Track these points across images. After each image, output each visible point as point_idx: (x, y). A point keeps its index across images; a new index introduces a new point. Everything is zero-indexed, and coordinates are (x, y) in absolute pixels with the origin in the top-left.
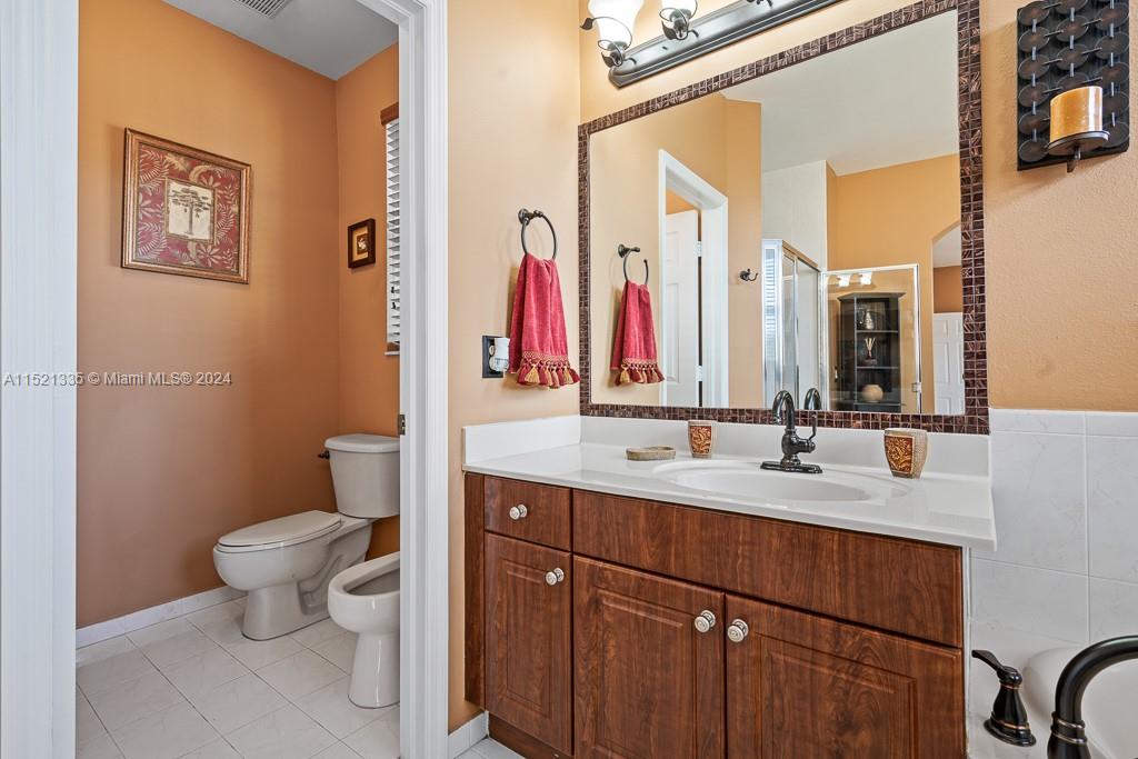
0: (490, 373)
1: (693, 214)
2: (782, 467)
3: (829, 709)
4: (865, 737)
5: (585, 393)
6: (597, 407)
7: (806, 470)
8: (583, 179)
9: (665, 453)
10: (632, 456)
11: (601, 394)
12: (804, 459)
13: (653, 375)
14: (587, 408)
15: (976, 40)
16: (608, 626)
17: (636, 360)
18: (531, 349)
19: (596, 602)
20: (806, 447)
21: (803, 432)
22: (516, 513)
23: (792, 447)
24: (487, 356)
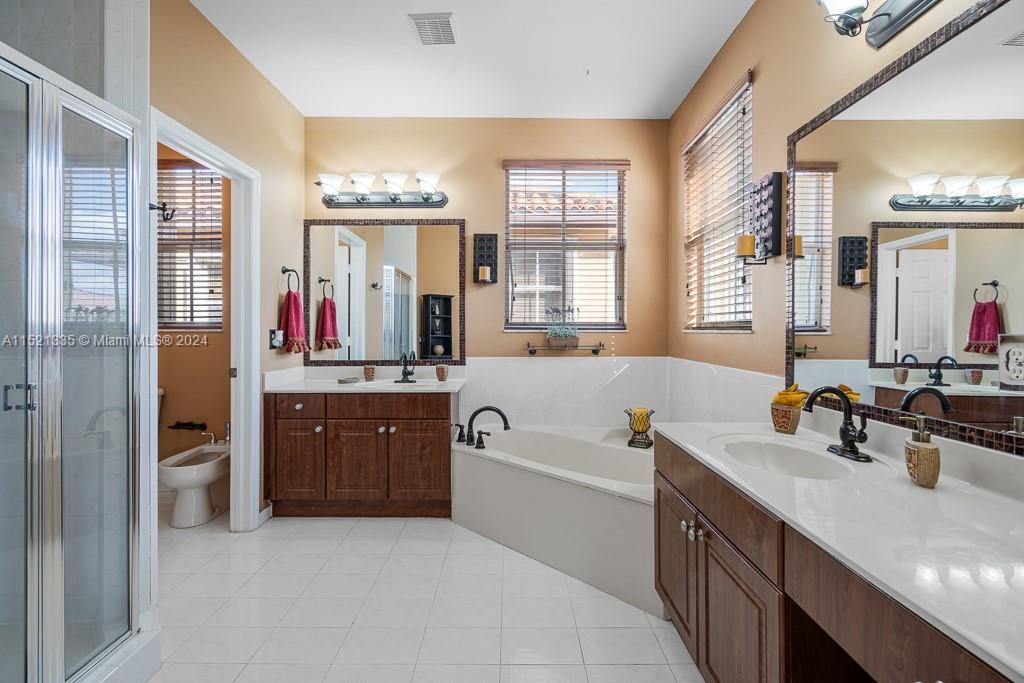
0: (272, 347)
1: (347, 248)
2: (402, 381)
3: (419, 445)
4: (428, 449)
5: (307, 355)
6: (314, 362)
7: (411, 382)
8: (307, 247)
9: (355, 380)
10: (341, 382)
11: (314, 356)
12: (410, 378)
13: (336, 345)
14: (307, 362)
15: (464, 238)
16: (343, 443)
17: (329, 338)
18: (293, 336)
19: (337, 436)
20: (411, 373)
21: (410, 368)
22: (299, 407)
23: (406, 374)
24: (271, 339)
